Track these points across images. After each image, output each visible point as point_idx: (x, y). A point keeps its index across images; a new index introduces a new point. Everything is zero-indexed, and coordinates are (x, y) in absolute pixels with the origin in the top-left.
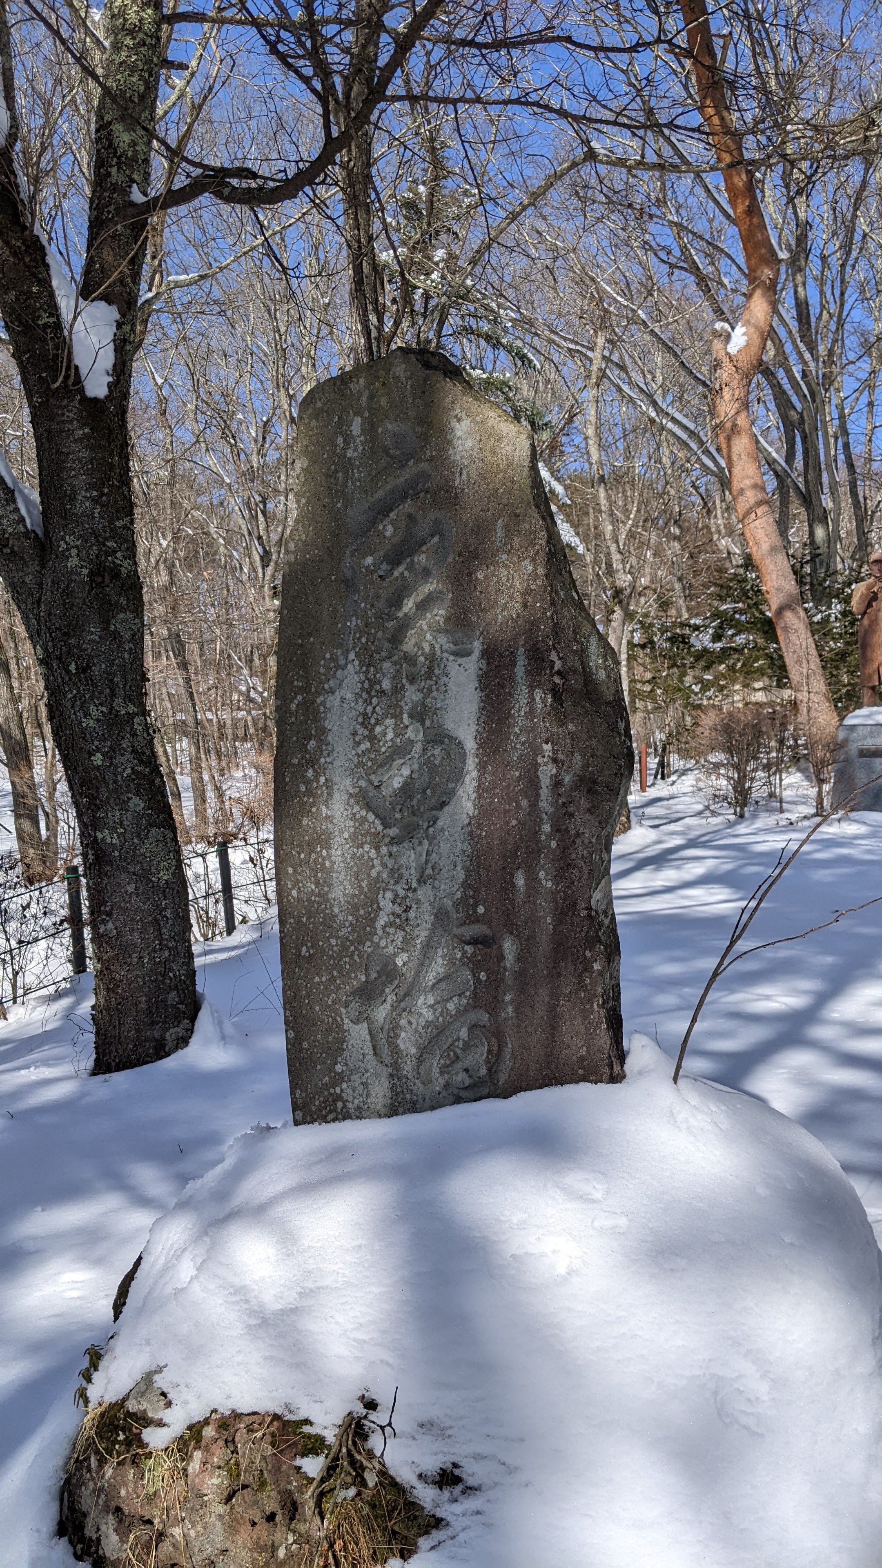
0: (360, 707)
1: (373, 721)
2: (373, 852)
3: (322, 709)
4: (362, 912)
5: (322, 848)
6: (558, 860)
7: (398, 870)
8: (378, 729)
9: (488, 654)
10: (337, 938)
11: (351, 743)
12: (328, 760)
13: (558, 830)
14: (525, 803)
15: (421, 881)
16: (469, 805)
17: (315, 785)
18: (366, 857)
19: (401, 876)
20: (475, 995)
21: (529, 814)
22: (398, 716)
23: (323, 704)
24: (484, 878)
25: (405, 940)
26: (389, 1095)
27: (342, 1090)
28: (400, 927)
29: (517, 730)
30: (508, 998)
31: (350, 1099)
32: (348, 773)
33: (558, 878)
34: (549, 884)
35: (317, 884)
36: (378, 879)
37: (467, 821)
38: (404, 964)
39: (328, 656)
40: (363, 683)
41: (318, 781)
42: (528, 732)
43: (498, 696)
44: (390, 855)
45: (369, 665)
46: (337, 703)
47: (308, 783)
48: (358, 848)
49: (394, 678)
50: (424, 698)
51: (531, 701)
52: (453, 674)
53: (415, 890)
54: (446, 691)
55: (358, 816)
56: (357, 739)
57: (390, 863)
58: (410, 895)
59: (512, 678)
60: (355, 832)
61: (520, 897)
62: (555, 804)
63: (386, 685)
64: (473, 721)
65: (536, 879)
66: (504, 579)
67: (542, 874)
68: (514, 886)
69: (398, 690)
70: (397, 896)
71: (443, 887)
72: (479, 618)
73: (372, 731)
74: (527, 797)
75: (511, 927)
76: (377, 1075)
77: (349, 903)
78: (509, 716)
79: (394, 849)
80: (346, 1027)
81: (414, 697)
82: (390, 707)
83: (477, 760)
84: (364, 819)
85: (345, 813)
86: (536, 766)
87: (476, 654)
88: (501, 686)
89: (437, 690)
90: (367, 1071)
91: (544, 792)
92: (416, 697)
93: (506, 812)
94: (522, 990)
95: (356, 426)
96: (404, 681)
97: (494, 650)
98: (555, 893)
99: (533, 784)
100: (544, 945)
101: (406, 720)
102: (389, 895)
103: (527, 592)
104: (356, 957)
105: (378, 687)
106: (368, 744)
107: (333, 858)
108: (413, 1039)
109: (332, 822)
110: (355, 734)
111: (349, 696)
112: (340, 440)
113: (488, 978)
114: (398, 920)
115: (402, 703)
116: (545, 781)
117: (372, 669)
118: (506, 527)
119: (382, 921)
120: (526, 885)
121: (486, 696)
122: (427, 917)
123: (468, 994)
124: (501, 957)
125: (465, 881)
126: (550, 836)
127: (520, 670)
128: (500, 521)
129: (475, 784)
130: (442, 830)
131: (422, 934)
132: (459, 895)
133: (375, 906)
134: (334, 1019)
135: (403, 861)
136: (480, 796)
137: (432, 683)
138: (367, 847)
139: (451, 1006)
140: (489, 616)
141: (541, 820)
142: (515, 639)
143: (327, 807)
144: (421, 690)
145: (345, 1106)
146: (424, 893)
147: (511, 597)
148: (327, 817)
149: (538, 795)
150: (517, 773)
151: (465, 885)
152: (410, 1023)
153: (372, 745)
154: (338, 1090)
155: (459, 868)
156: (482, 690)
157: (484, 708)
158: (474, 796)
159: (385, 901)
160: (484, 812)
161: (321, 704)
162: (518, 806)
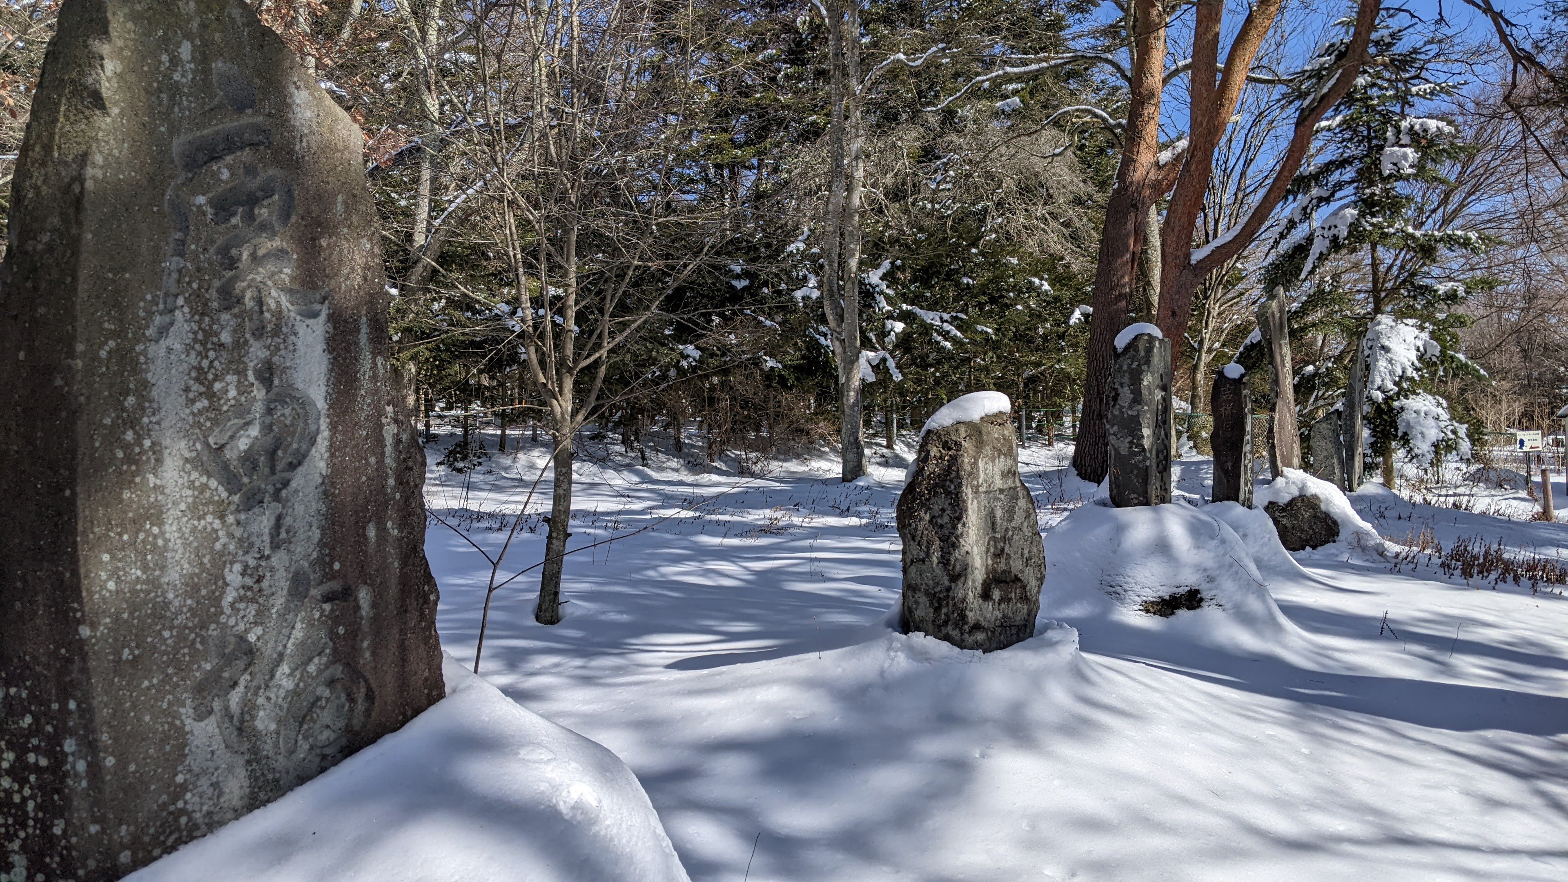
0: (193, 359)
1: (210, 376)
2: (217, 524)
3: (142, 359)
4: (204, 592)
5: (152, 524)
6: (401, 510)
7: (248, 538)
8: (217, 386)
9: (334, 318)
10: (171, 628)
11: (182, 400)
12: (153, 419)
13: (401, 483)
14: (372, 460)
15: (275, 546)
16: (322, 465)
17: (137, 450)
18: (209, 530)
19: (251, 545)
20: (335, 650)
21: (377, 470)
22: (241, 373)
23: (144, 353)
24: (339, 534)
25: (259, 613)
26: (246, 783)
27: (186, 803)
28: (253, 600)
29: (363, 392)
30: (365, 644)
31: (197, 808)
32: (182, 434)
33: (401, 527)
34: (396, 531)
35: (145, 568)
36: (221, 554)
37: (320, 481)
38: (258, 639)
39: (149, 297)
40: (195, 333)
41: (141, 445)
42: (373, 395)
43: (345, 359)
44: (238, 523)
45: (203, 314)
46: (162, 352)
47: (127, 447)
48: (199, 519)
49: (235, 331)
50: (272, 355)
51: (375, 365)
52: (301, 334)
53: (268, 557)
54: (295, 350)
55: (197, 484)
56: (191, 395)
57: (238, 532)
58: (263, 563)
59: (356, 344)
60: (194, 502)
61: (371, 549)
62: (397, 460)
63: (226, 337)
64: (323, 382)
65: (385, 529)
66: (346, 251)
67: (389, 524)
68: (366, 538)
69: (240, 345)
70: (246, 567)
71: (299, 549)
72: (324, 283)
73: (210, 387)
74: (374, 454)
75: (365, 578)
76: (230, 769)
77: (187, 585)
78: (356, 379)
79: (242, 516)
80: (187, 729)
81: (259, 353)
82: (231, 362)
83: (328, 420)
84: (204, 487)
85: (180, 481)
86: (381, 426)
87: (323, 317)
88: (348, 351)
89: (286, 348)
90: (217, 769)
91: (389, 449)
92: (263, 354)
93: (356, 469)
94: (377, 634)
95: (185, 51)
96: (248, 336)
97: (340, 316)
98: (400, 540)
99: (380, 442)
100: (393, 589)
101: (251, 377)
102: (237, 567)
103: (366, 267)
104: (198, 646)
105: (215, 340)
106: (206, 403)
107: (167, 536)
108: (273, 714)
109: (163, 493)
110: (187, 390)
111: (177, 346)
112: (165, 58)
113: (346, 630)
114: (249, 594)
115: (245, 359)
116: (389, 440)
117: (207, 319)
118: (345, 203)
119: (230, 596)
120: (377, 536)
121: (334, 358)
122: (282, 584)
123: (327, 651)
124: (358, 608)
125: (320, 540)
126: (394, 489)
127: (363, 337)
128: (340, 196)
129: (326, 443)
130: (296, 491)
131: (279, 602)
132: (315, 555)
133: (220, 583)
134: (172, 725)
135: (254, 528)
136: (332, 455)
137: (279, 341)
138: (209, 518)
139: (312, 668)
140: (333, 282)
141: (387, 475)
142: (357, 307)
143: (156, 476)
144: (268, 348)
145: (190, 819)
146: (279, 559)
147: (353, 270)
148: (156, 487)
149: (383, 453)
150: (365, 433)
151: (322, 544)
152: (269, 699)
153: (211, 403)
154: (180, 804)
155: (314, 528)
156: (330, 352)
157: (332, 370)
158: (326, 455)
159: (234, 576)
160: (336, 471)
161: (141, 354)
162: (368, 463)
